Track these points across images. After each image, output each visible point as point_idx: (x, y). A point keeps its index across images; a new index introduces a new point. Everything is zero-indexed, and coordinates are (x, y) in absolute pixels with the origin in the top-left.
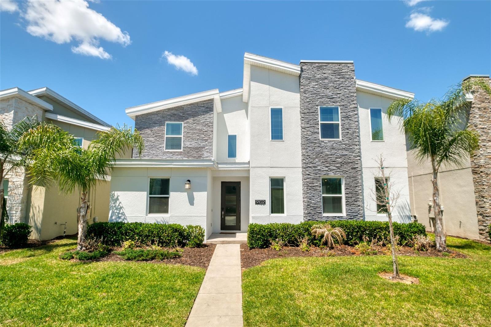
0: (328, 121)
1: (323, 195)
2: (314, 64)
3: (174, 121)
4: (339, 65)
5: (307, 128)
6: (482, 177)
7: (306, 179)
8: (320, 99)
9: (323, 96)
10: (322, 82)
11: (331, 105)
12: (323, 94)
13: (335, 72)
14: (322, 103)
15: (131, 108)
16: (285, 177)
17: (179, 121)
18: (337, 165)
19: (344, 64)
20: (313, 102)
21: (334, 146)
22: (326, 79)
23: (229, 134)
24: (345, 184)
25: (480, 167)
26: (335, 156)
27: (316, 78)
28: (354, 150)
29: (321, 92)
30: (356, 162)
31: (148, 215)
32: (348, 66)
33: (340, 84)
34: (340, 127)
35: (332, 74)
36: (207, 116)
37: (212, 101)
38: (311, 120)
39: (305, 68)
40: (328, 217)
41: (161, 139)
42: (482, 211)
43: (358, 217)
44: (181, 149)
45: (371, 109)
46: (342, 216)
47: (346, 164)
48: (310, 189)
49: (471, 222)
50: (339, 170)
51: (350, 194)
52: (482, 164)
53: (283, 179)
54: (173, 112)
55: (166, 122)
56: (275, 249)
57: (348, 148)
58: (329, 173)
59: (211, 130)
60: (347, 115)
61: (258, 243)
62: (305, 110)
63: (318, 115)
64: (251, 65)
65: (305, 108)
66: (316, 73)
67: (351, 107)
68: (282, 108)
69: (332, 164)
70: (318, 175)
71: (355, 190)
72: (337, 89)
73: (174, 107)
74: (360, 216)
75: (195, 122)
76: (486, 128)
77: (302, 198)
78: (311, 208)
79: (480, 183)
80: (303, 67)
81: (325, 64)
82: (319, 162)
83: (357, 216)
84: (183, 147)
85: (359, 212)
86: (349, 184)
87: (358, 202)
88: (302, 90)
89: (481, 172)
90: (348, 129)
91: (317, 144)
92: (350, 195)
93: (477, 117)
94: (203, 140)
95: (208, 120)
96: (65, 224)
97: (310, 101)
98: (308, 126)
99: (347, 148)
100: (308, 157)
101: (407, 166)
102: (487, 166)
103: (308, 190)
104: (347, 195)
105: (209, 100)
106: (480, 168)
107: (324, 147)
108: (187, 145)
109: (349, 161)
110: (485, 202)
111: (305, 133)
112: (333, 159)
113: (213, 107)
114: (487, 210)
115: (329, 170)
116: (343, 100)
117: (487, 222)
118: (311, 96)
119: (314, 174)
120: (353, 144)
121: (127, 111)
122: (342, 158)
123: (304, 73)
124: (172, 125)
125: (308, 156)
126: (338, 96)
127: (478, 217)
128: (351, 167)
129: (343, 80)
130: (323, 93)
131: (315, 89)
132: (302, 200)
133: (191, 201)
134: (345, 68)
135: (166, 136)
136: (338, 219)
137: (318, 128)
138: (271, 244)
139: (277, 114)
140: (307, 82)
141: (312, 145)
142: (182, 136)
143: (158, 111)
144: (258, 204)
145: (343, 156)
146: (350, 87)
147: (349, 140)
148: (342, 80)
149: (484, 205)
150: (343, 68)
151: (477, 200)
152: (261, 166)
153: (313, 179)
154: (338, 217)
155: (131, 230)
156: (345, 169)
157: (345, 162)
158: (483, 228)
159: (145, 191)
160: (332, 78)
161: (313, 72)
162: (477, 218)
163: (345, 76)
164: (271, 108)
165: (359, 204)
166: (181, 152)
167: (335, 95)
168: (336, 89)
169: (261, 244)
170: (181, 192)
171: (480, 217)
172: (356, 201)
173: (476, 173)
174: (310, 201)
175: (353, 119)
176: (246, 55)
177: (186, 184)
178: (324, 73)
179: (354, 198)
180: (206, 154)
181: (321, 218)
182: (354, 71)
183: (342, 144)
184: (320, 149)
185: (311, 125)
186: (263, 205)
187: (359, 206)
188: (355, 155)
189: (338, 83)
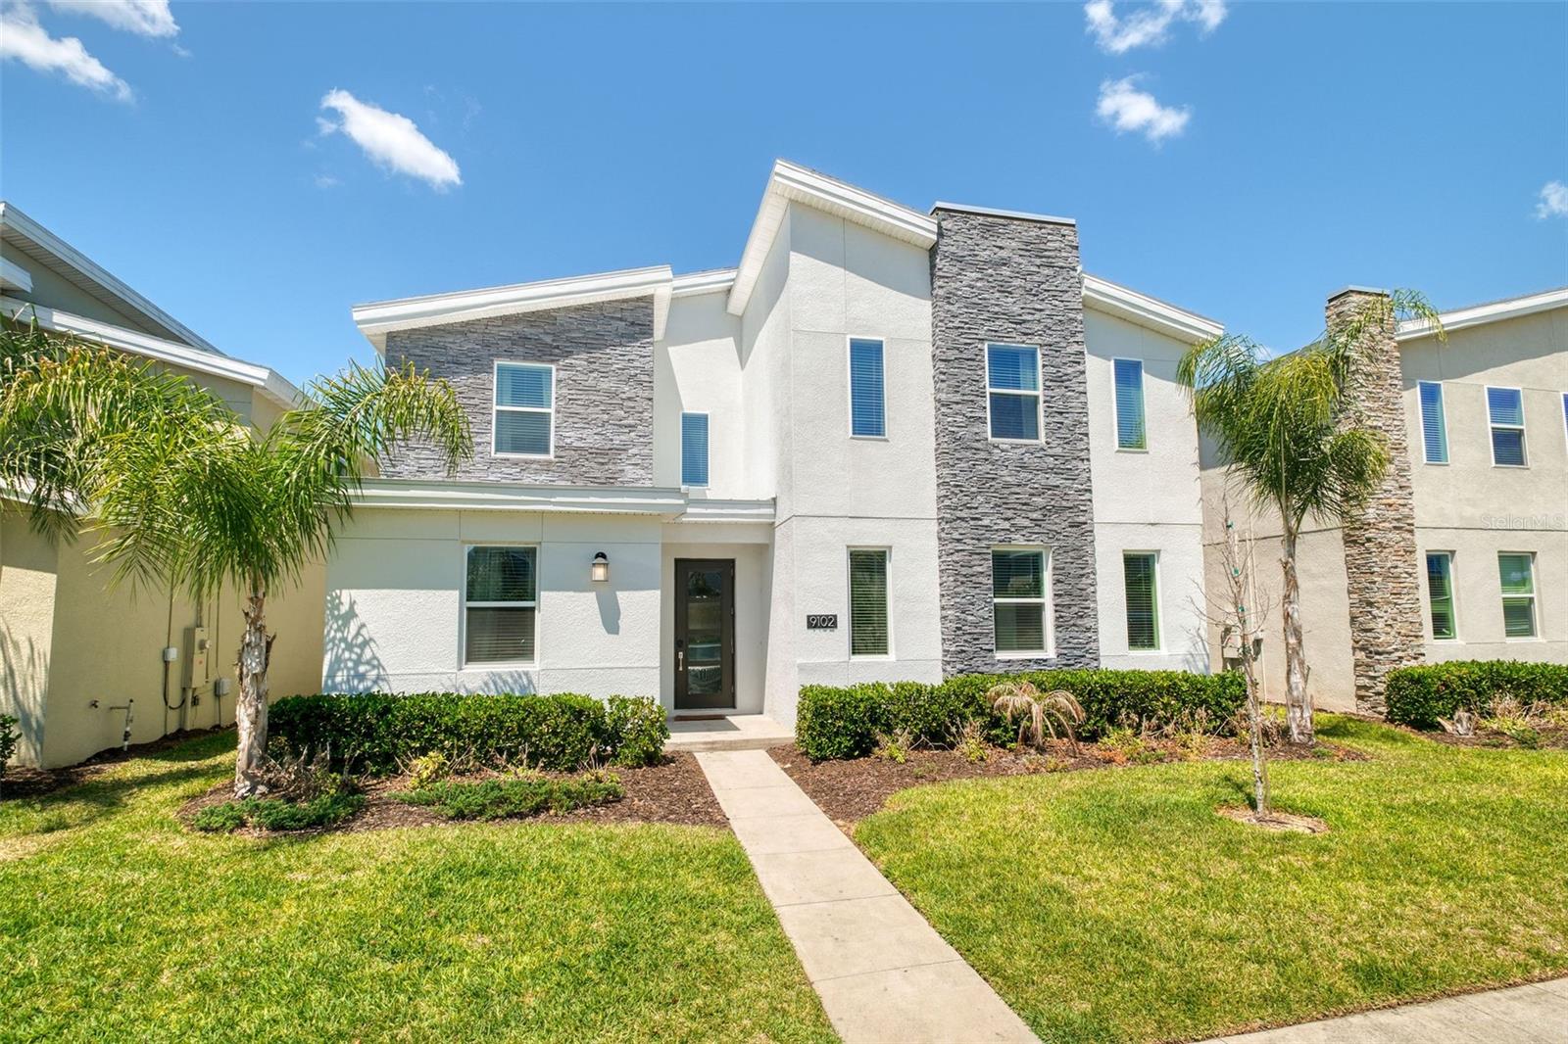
0: (1008, 387)
1: (996, 600)
2: (972, 217)
3: (525, 359)
4: (1040, 228)
5: (954, 406)
6: (1370, 553)
7: (952, 554)
8: (988, 323)
9: (996, 313)
10: (994, 273)
11: (1018, 342)
12: (997, 309)
13: (1029, 248)
14: (993, 333)
15: (372, 304)
16: (890, 547)
17: (543, 361)
18: (1034, 516)
19: (1051, 226)
20: (969, 329)
21: (1026, 460)
22: (1005, 264)
23: (686, 411)
24: (1054, 568)
25: (1366, 527)
26: (1027, 488)
27: (978, 258)
28: (1077, 472)
29: (993, 302)
30: (1082, 508)
31: (464, 666)
32: (1063, 232)
33: (1043, 283)
34: (1041, 407)
35: (1022, 253)
36: (634, 350)
37: (646, 302)
38: (964, 382)
39: (949, 227)
40: (1009, 661)
41: (480, 417)
42: (1366, 641)
43: (1087, 661)
44: (546, 451)
45: (1116, 360)
46: (1045, 658)
47: (1056, 513)
48: (962, 583)
49: (1338, 668)
50: (1037, 530)
51: (1067, 598)
52: (1372, 521)
53: (885, 552)
54: (519, 328)
55: (497, 363)
56: (892, 758)
57: (1062, 466)
58: (1013, 536)
59: (646, 394)
60: (1060, 374)
61: (840, 743)
62: (950, 353)
63: (984, 368)
64: (790, 200)
65: (950, 345)
66: (978, 245)
67: (1069, 350)
68: (882, 342)
69: (1020, 512)
70: (984, 544)
71: (1080, 586)
72: (1035, 295)
73: (524, 314)
74: (1090, 656)
75: (593, 366)
76: (1381, 428)
77: (939, 608)
78: (965, 637)
79: (1364, 569)
80: (944, 224)
81: (1002, 221)
82: (987, 505)
83: (1083, 656)
84: (556, 447)
85: (1088, 647)
86: (1063, 568)
87: (1086, 620)
88: (941, 292)
89: (1369, 540)
90: (1061, 413)
91: (982, 453)
92: (1066, 600)
93: (1363, 398)
94: (620, 426)
95: (636, 364)
96: (128, 708)
97: (962, 325)
98: (958, 398)
99: (1059, 468)
100: (957, 490)
101: (1201, 522)
102: (1381, 526)
103: (958, 586)
104: (1059, 601)
105: (639, 299)
106: (1366, 530)
107: (1000, 463)
108: (568, 441)
109: (1064, 504)
110: (1375, 617)
111: (950, 419)
112: (1024, 498)
113: (652, 322)
114: (1379, 638)
115: (1013, 529)
116: (1049, 329)
117: (1377, 667)
118: (966, 310)
119: (973, 539)
120: (1075, 456)
121: (357, 316)
122: (1046, 495)
123: (946, 240)
124: (515, 371)
125: (958, 486)
126: (1037, 316)
127: (1354, 655)
128: (1070, 520)
129: (1050, 272)
130: (997, 305)
131: (974, 290)
132: (938, 613)
133: (611, 621)
134: (1055, 238)
135: (496, 408)
136: (1036, 667)
137: (985, 408)
138: (876, 744)
139: (867, 357)
140: (955, 270)
141: (968, 454)
142: (552, 411)
143: (468, 323)
144: (816, 627)
145: (1049, 489)
146: (1067, 295)
147: (1065, 446)
148: (1046, 271)
149: (1372, 625)
150: (1049, 237)
151: (1354, 610)
152: (822, 514)
153: (971, 554)
154: (1037, 662)
155: (424, 719)
156: (1054, 528)
157: (1054, 507)
158: (1367, 682)
159: (453, 588)
160: (1020, 264)
161: (969, 242)
162: (1353, 658)
163: (1053, 261)
164: (851, 339)
165: (1088, 626)
166: (550, 463)
167: (1029, 313)
168: (1031, 298)
169: (846, 747)
170: (575, 591)
171: (1361, 655)
172: (1081, 617)
173: (1355, 542)
174: (963, 616)
175: (1073, 384)
176: (780, 167)
177: (594, 564)
178: (1001, 248)
179: (1076, 609)
180: (630, 472)
181: (993, 665)
182: (1077, 248)
183: (1046, 455)
184: (990, 467)
185: (965, 398)
186: (828, 630)
187: (1088, 629)
188: (1080, 487)
189: (1036, 278)
